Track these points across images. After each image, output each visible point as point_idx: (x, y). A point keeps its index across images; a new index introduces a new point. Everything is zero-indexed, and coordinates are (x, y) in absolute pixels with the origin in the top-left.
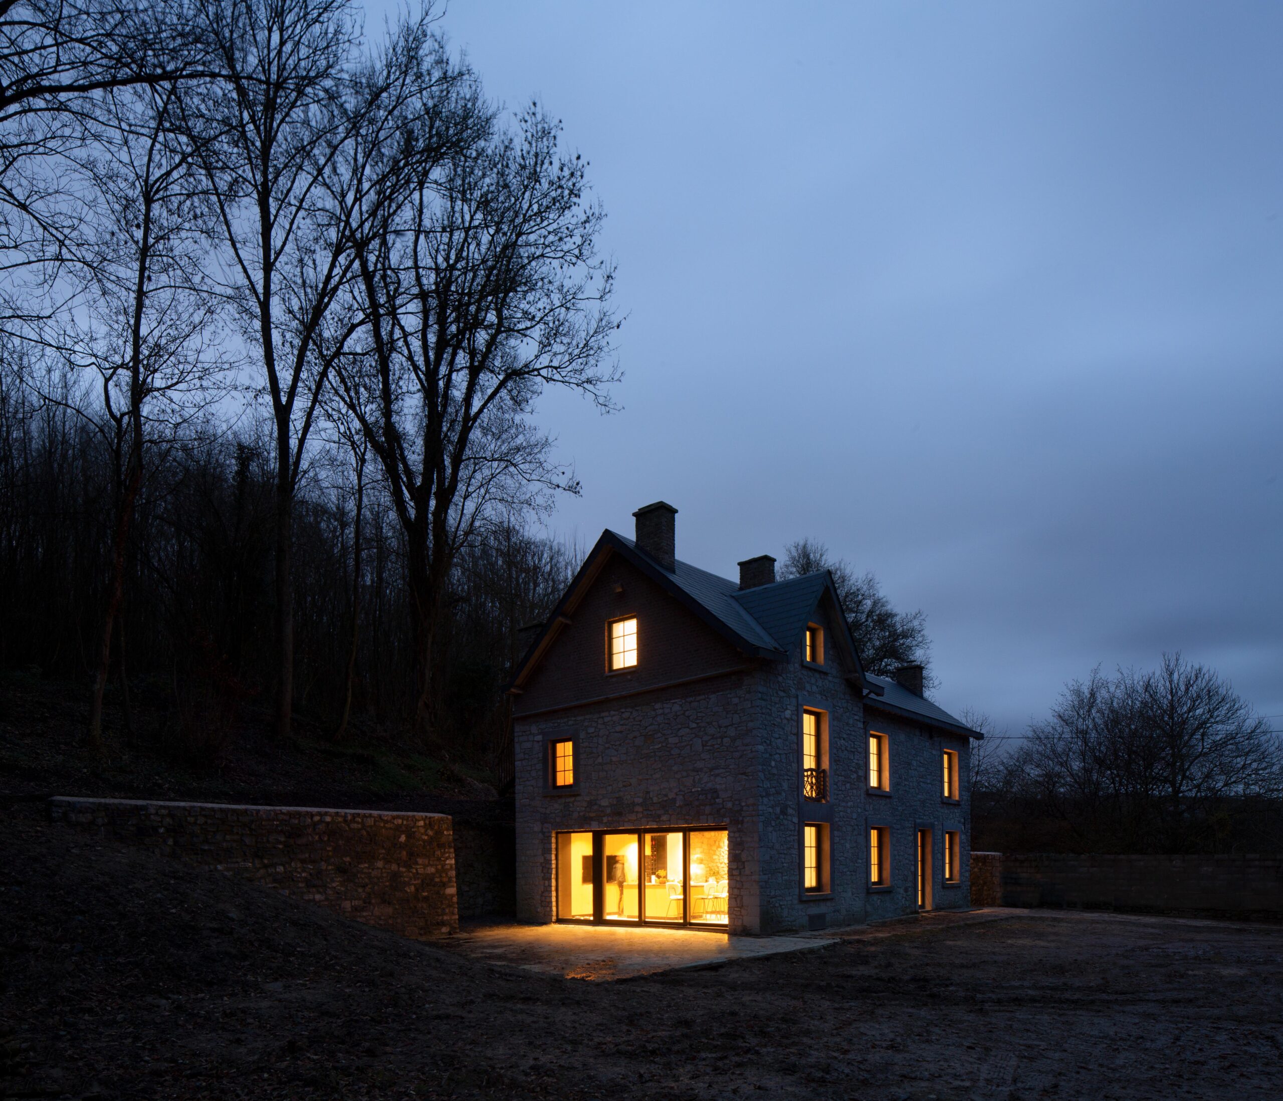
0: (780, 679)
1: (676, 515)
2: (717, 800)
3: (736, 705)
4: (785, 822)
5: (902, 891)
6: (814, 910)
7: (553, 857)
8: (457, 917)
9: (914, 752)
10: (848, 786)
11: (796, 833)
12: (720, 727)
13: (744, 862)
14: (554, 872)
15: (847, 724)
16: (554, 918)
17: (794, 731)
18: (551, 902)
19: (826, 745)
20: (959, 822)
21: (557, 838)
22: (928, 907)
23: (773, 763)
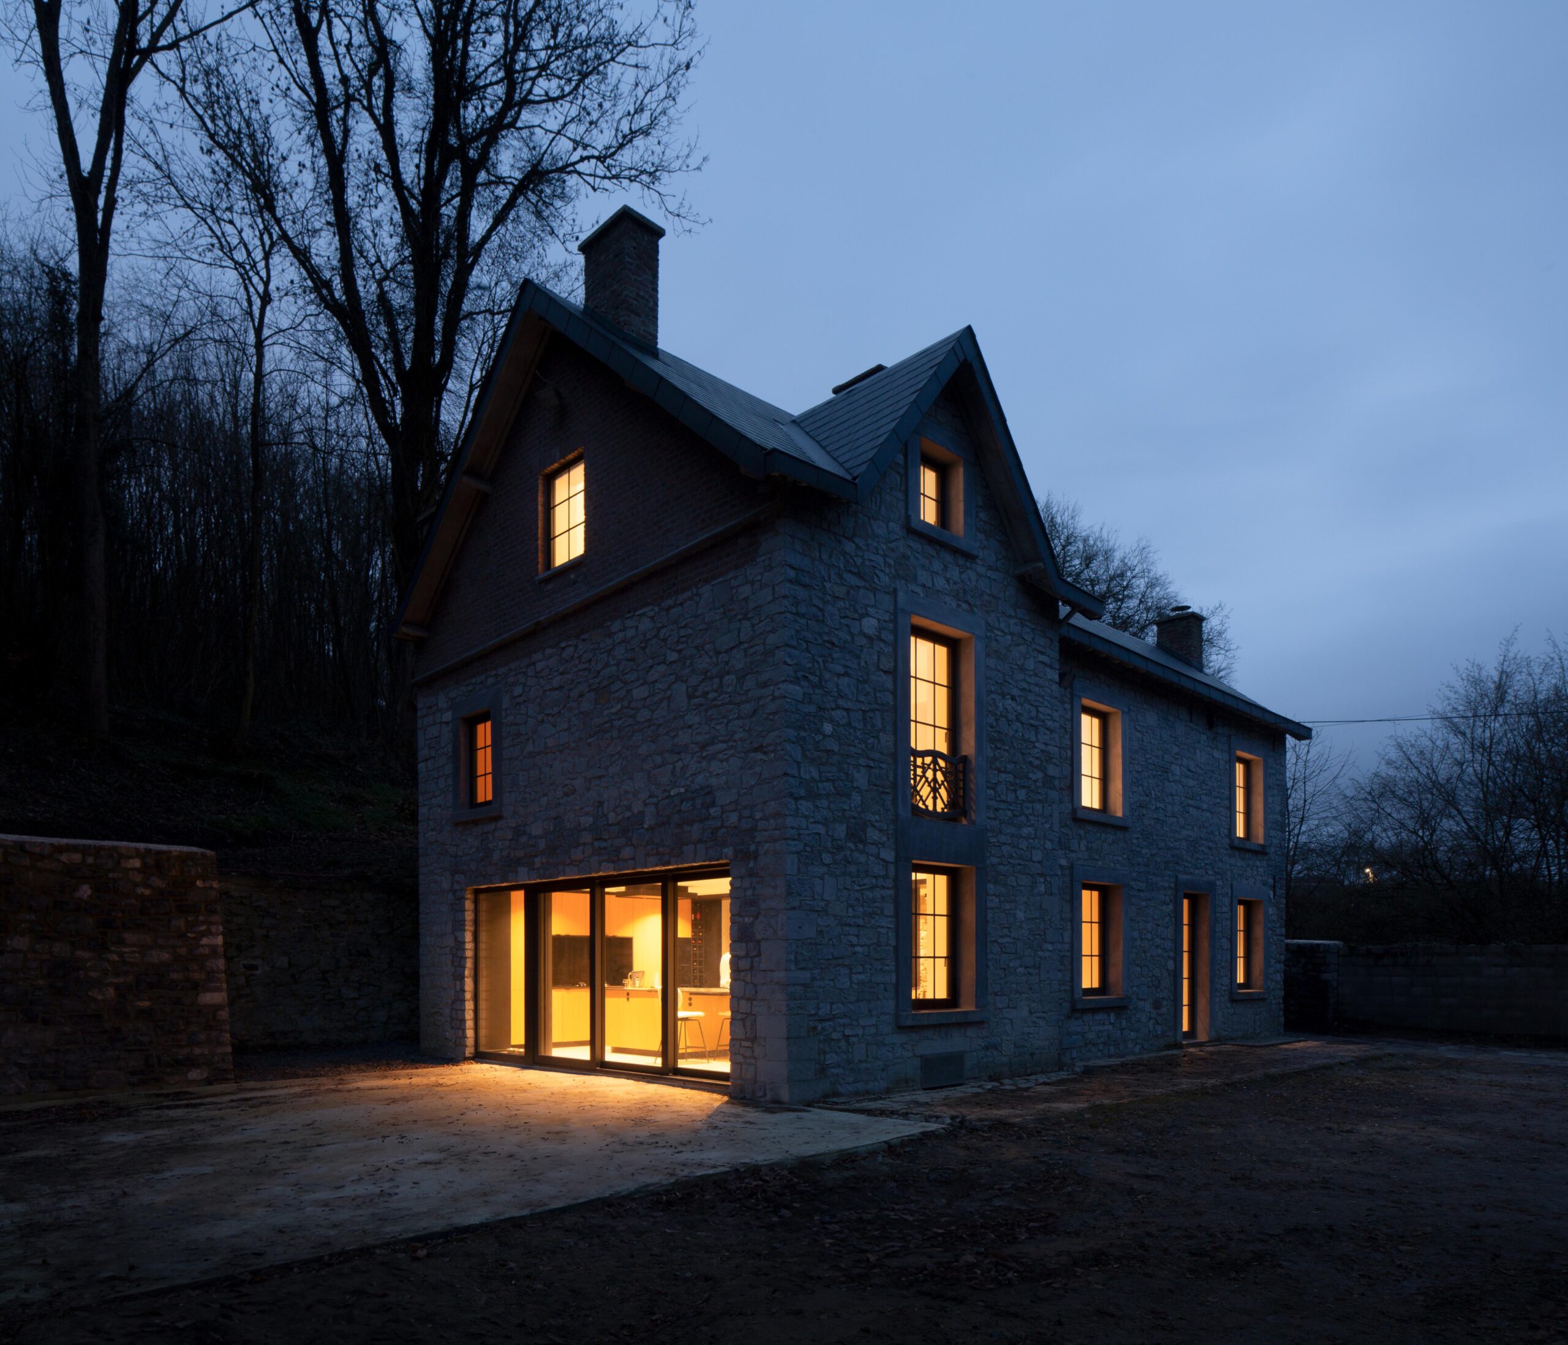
0: (849, 547)
1: (662, 242)
2: (712, 811)
3: (746, 599)
4: (862, 858)
5: (1148, 1006)
6: (935, 1045)
7: (468, 937)
8: (229, 1049)
9: (1176, 749)
10: (1022, 794)
11: (889, 883)
12: (718, 653)
13: (759, 942)
14: (469, 964)
15: (1022, 669)
16: (469, 1051)
17: (887, 664)
18: (463, 1021)
19: (969, 705)
20: (1265, 884)
21: (476, 902)
22: (1202, 1036)
23: (828, 728)
